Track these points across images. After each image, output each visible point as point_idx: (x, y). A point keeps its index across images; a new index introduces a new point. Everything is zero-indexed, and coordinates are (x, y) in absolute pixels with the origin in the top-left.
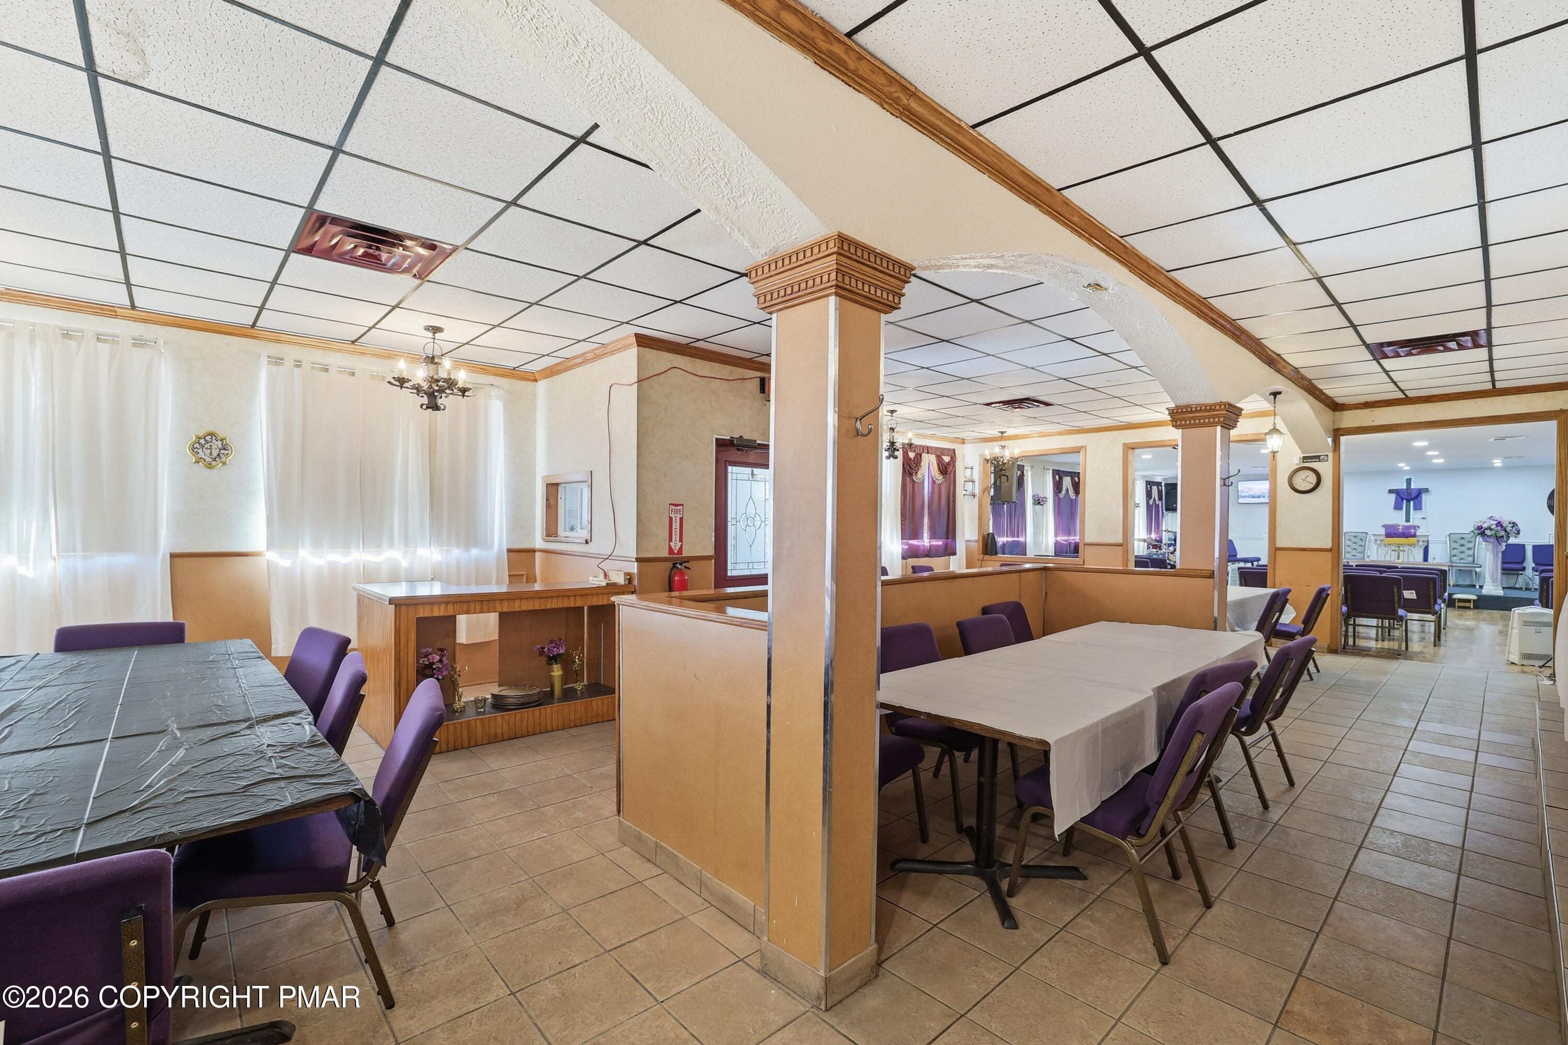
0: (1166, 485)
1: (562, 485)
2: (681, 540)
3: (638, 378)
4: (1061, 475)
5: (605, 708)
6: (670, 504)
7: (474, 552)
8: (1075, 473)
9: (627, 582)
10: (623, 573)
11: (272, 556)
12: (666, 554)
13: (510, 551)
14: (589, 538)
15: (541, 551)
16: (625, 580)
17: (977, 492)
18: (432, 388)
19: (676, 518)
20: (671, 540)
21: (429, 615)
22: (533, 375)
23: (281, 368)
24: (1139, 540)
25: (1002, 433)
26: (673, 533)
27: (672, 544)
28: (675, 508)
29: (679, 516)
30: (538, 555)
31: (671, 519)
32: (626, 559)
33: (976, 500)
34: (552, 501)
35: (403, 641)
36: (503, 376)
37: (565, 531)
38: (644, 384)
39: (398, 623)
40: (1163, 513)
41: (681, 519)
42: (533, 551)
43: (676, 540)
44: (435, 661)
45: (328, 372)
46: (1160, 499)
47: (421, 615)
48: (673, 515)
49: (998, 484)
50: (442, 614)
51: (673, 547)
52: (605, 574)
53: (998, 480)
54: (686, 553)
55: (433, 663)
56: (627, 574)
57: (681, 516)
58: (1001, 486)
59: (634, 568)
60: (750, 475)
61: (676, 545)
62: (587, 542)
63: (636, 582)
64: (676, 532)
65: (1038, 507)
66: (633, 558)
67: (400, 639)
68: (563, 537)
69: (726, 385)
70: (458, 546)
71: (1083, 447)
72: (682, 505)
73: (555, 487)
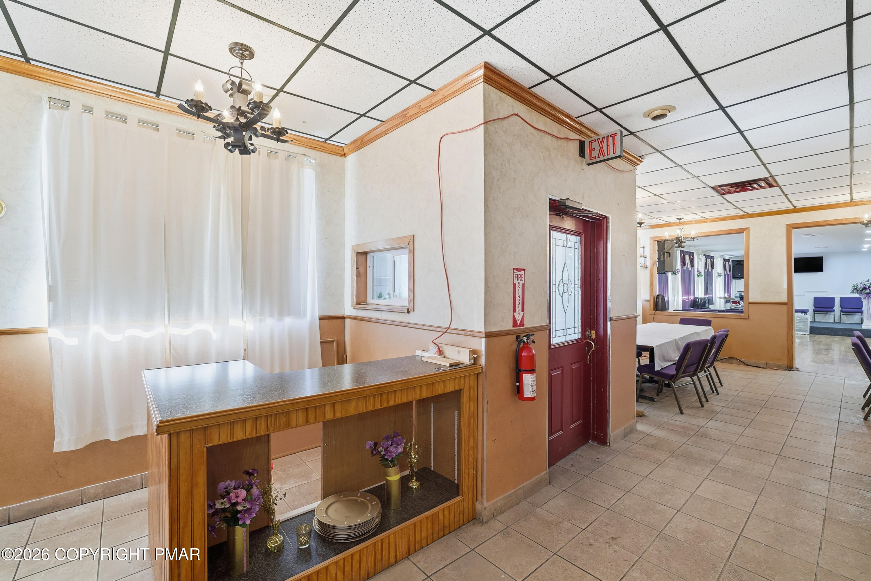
0: (732, 261)
1: (371, 254)
2: (523, 310)
3: (484, 121)
4: (684, 254)
5: (452, 516)
6: (514, 269)
7: (288, 321)
8: (690, 252)
9: (472, 362)
10: (467, 351)
11: (54, 333)
12: (509, 326)
13: (321, 318)
14: (411, 308)
15: (351, 318)
16: (470, 360)
17: (648, 264)
18: (239, 121)
19: (519, 283)
20: (514, 311)
21: (229, 440)
22: (342, 149)
23: (66, 112)
24: (720, 298)
25: (680, 219)
26: (517, 302)
27: (516, 314)
28: (518, 273)
29: (522, 282)
30: (347, 322)
31: (514, 285)
32: (474, 334)
33: (648, 271)
34: (361, 270)
35: (184, 488)
36: (314, 148)
37: (373, 299)
38: (491, 127)
39: (174, 461)
40: (731, 280)
41: (523, 285)
42: (343, 318)
43: (519, 310)
44: (240, 500)
45: (126, 123)
46: (730, 271)
47: (215, 442)
48: (516, 282)
49: (662, 259)
50: (248, 436)
51: (517, 319)
52: (439, 349)
53: (662, 257)
54: (528, 324)
55: (236, 504)
56: (473, 351)
57: (523, 282)
58: (664, 260)
59: (481, 345)
60: (565, 241)
61: (519, 316)
62: (408, 312)
63: (483, 361)
64: (519, 300)
65: (674, 275)
66: (479, 332)
67: (178, 487)
68: (373, 304)
69: (556, 143)
70: (271, 315)
71: (747, 228)
72: (524, 270)
73: (364, 256)
